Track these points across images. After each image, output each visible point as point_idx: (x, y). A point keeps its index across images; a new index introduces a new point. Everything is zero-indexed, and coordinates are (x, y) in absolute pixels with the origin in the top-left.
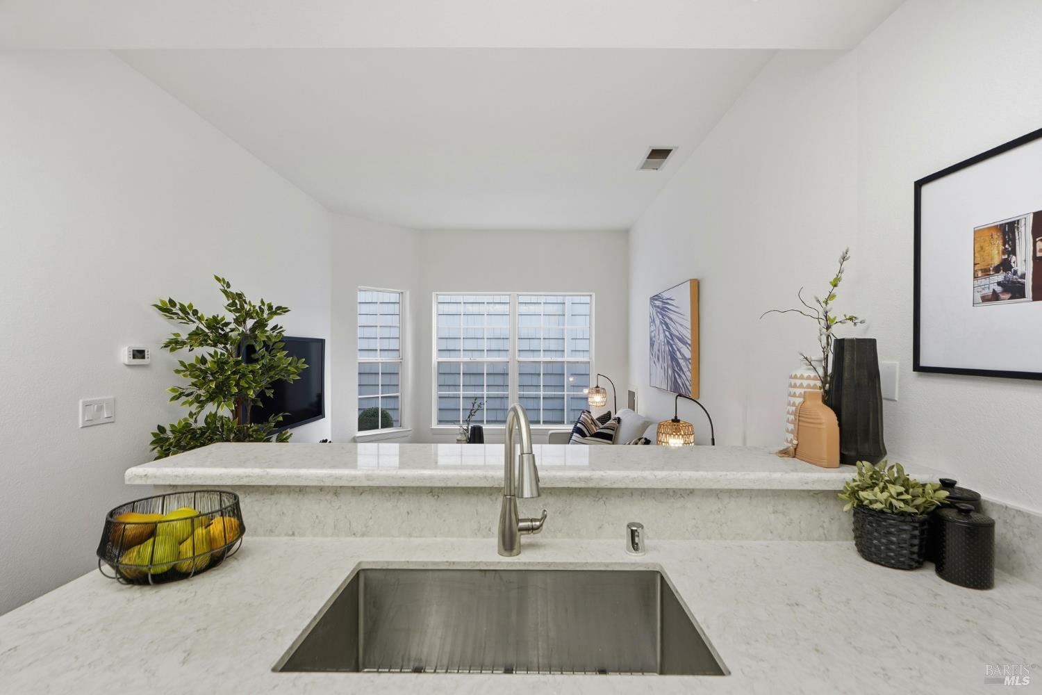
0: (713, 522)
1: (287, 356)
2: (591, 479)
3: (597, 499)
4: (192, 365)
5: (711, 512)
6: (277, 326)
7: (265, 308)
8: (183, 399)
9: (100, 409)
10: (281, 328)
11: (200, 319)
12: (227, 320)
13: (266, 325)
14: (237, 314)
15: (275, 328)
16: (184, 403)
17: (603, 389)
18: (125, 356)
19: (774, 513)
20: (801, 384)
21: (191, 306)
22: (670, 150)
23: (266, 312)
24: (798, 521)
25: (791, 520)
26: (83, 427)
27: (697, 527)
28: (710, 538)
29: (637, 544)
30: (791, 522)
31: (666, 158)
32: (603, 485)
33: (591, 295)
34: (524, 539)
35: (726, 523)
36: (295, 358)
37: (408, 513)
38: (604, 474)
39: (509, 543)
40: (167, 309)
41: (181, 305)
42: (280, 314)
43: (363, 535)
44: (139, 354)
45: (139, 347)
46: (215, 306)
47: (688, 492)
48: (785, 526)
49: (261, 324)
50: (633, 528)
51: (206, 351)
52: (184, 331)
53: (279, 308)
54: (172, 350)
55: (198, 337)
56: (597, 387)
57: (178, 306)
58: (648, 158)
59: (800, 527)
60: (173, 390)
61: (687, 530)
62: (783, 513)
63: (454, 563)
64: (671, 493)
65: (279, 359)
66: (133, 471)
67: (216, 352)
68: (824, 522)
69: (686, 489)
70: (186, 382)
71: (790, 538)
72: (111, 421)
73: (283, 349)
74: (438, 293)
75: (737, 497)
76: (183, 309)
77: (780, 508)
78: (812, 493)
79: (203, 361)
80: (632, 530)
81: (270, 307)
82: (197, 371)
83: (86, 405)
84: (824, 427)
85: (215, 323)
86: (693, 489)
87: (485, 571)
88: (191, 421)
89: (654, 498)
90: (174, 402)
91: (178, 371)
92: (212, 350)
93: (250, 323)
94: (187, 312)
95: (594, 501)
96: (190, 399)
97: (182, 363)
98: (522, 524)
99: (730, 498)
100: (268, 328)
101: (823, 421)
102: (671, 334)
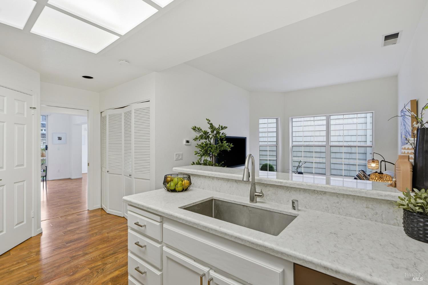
0: (335, 207)
1: (226, 142)
2: (283, 183)
3: (287, 191)
4: (200, 145)
5: (334, 202)
6: (223, 133)
7: (220, 127)
8: (198, 155)
9: (179, 156)
10: (225, 133)
11: (202, 131)
12: (208, 131)
13: (220, 133)
14: (211, 130)
15: (223, 134)
16: (198, 156)
17: (377, 160)
18: (184, 142)
19: (366, 208)
20: (405, 152)
21: (200, 128)
22: (398, 33)
23: (220, 129)
24: (381, 214)
25: (377, 213)
26: (176, 160)
27: (328, 208)
28: (334, 213)
29: (294, 207)
30: (377, 214)
31: (397, 37)
32: (287, 185)
33: (373, 112)
34: (258, 199)
35: (341, 208)
36: (229, 143)
37: (230, 187)
38: (287, 181)
39: (252, 199)
40: (194, 129)
41: (198, 128)
42: (224, 129)
43: (219, 192)
44: (188, 142)
45: (188, 139)
46: (206, 128)
47: (324, 193)
48: (373, 215)
49: (218, 133)
50: (294, 201)
51: (203, 141)
52: (198, 135)
53: (224, 127)
54: (195, 141)
55: (201, 137)
56: (373, 159)
57: (197, 128)
58: (385, 40)
59: (382, 217)
60: (195, 152)
61: (323, 208)
62: (372, 209)
63: (235, 201)
64: (316, 192)
65: (225, 143)
66: (174, 168)
67: (206, 141)
68: (397, 217)
69: (322, 191)
70: (198, 150)
71: (376, 221)
72: (181, 159)
73: (225, 140)
74: (292, 117)
75: (347, 198)
76: (198, 129)
77: (370, 206)
78: (389, 202)
79: (203, 143)
80: (293, 202)
81: (222, 127)
82: (201, 147)
83: (176, 155)
84: (401, 172)
85: (206, 133)
86: (326, 192)
87: (244, 206)
88: (200, 161)
89: (309, 193)
90: (196, 155)
91: (196, 147)
92: (205, 140)
93: (215, 132)
94: (199, 130)
95: (286, 191)
96: (199, 154)
97: (198, 144)
98: (256, 194)
99: (343, 198)
100: (221, 134)
101: (401, 169)
102: (406, 130)
